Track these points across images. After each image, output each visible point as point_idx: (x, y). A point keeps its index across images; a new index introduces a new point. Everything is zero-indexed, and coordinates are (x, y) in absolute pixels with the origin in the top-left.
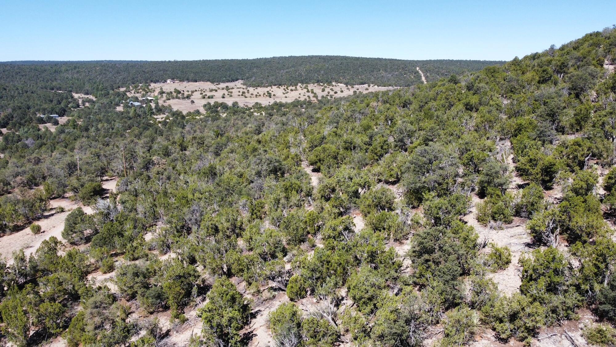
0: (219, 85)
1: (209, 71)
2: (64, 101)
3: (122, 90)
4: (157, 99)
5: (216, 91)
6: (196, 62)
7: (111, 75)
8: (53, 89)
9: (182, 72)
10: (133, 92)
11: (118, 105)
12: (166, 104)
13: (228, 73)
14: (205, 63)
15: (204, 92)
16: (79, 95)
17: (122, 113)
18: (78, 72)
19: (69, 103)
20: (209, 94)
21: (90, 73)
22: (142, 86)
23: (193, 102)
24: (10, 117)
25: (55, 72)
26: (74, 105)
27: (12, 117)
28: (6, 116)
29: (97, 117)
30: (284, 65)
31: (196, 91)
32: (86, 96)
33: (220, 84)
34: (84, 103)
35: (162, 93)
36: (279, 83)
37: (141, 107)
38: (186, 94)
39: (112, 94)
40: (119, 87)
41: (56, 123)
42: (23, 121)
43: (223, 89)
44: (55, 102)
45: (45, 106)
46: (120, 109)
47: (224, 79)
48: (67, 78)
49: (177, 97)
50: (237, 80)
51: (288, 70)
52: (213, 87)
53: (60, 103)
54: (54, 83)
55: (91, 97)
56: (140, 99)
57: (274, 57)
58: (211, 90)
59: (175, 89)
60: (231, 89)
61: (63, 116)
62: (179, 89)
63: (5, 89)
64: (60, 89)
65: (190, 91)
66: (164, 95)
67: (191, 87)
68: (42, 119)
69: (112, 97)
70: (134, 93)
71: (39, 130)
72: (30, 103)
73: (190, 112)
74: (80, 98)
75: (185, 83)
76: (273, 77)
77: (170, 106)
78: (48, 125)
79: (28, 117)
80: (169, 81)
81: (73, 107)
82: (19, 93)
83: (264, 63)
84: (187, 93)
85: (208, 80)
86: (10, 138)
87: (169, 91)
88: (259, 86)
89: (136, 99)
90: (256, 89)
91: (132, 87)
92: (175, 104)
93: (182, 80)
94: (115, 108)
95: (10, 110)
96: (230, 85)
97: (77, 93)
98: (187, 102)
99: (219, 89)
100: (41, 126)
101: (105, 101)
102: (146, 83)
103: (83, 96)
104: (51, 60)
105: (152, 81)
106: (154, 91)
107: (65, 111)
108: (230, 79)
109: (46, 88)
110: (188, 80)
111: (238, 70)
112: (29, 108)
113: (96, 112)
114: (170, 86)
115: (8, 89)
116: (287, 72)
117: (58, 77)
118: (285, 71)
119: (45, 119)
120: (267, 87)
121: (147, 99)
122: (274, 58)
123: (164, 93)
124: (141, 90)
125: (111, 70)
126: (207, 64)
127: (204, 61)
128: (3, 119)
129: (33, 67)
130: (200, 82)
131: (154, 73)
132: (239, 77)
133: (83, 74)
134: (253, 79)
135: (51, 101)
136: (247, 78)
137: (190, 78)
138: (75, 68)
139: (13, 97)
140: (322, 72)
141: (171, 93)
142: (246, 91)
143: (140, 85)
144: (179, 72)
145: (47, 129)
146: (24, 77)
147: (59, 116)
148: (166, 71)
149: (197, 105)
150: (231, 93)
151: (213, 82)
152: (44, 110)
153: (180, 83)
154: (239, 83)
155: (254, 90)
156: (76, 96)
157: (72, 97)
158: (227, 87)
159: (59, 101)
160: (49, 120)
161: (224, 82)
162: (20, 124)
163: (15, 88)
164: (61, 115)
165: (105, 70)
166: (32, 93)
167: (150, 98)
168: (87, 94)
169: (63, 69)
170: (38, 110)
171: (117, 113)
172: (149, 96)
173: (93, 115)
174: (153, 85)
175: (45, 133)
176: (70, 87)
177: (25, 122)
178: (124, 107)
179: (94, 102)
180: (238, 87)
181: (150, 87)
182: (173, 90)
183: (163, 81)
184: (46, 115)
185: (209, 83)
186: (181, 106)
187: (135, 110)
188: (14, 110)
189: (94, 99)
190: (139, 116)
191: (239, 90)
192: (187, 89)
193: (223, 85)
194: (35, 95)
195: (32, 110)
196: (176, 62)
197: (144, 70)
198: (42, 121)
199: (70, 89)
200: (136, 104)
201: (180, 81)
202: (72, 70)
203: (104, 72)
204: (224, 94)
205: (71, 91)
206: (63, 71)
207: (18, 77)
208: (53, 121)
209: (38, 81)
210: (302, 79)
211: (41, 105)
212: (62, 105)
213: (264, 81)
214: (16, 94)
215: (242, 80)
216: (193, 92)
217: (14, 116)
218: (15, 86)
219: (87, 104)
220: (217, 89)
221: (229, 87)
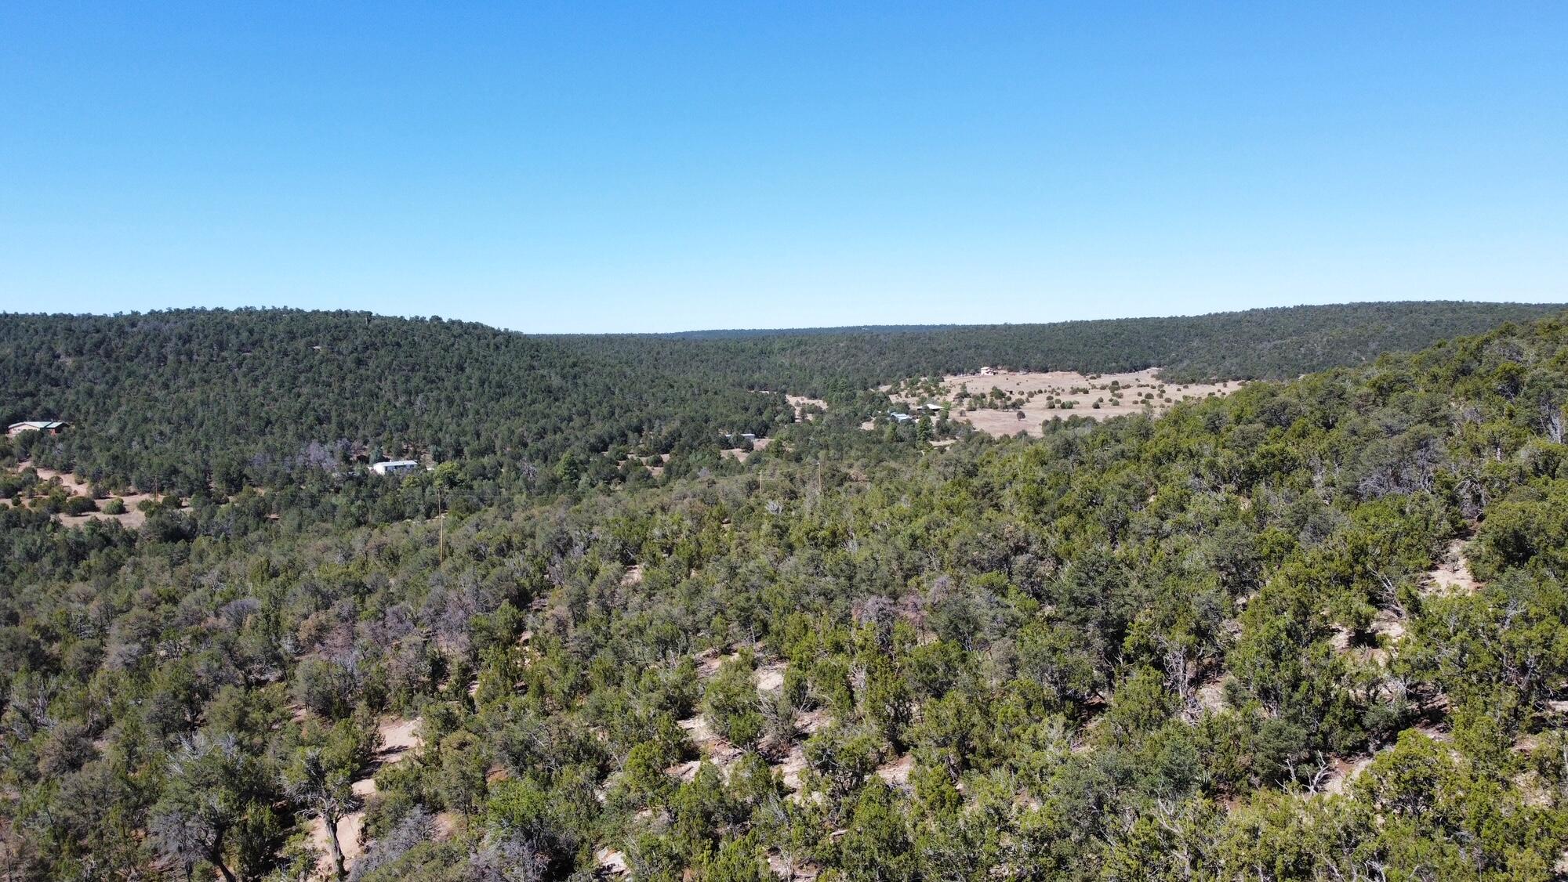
0: (1098, 380)
1: (1081, 347)
2: (769, 409)
3: (884, 389)
4: (948, 407)
5: (1086, 392)
6: (1053, 327)
7: (866, 358)
8: (752, 387)
9: (1017, 349)
10: (903, 394)
11: (866, 419)
12: (961, 420)
13: (1127, 350)
14: (1074, 330)
15: (1058, 394)
16: (799, 399)
17: (870, 433)
18: (802, 353)
19: (778, 413)
20: (1065, 398)
21: (826, 355)
22: (926, 382)
23: (1022, 415)
24: (676, 436)
25: (762, 352)
26: (786, 418)
27: (680, 436)
28: (671, 434)
29: (822, 440)
30: (1273, 330)
31: (1040, 392)
32: (811, 402)
33: (1099, 377)
34: (803, 413)
35: (963, 395)
36: (1248, 373)
37: (909, 422)
38: (1015, 398)
39: (862, 398)
40: (879, 384)
41: (749, 448)
42: (696, 443)
43: (1103, 388)
44: (752, 410)
45: (736, 418)
46: (867, 426)
47: (1114, 364)
48: (781, 366)
49: (993, 406)
50: (1146, 367)
51: (1279, 342)
52: (1081, 382)
53: (761, 414)
54: (757, 376)
55: (822, 404)
56: (913, 408)
57: (1252, 310)
58: (1074, 391)
59: (994, 388)
60: (1124, 388)
61: (763, 437)
62: (1003, 388)
63: (672, 387)
64: (765, 387)
65: (1026, 391)
66: (966, 401)
67: (1031, 382)
68: (727, 440)
69: (858, 405)
70: (906, 396)
71: (720, 458)
72: (711, 412)
73: (1007, 436)
74: (798, 404)
75: (1020, 376)
76: (1234, 361)
77: (969, 422)
78: (736, 451)
79: (704, 436)
80: (984, 370)
81: (782, 421)
82: (693, 394)
83: (1223, 326)
84: (1019, 397)
85: (1075, 369)
86: (675, 468)
87: (978, 392)
88: (1193, 381)
89: (905, 409)
90: (1186, 387)
91: (905, 383)
92: (983, 419)
93: (1013, 369)
94: (859, 425)
95: (677, 424)
96: (1122, 378)
97: (795, 395)
98: (1010, 416)
99: (1094, 387)
100: (724, 453)
101: (844, 410)
102: (935, 375)
103: (806, 401)
104: (758, 328)
105: (948, 371)
106: (949, 391)
107: (767, 427)
108: (1128, 366)
109: (740, 385)
110: (1028, 369)
111: (1152, 344)
112: (707, 421)
113: (821, 431)
114: (984, 381)
115: (676, 385)
116: (1275, 347)
117: (764, 364)
118: (1269, 345)
119: (731, 441)
120: (1213, 384)
121: (927, 409)
122: (1253, 312)
123: (967, 395)
124: (921, 391)
125: (868, 347)
126: (1078, 331)
127: (1074, 325)
128: (666, 438)
129: (721, 344)
130: (1054, 373)
131: (956, 352)
132: (1152, 361)
133: (813, 356)
134: (1186, 362)
135: (747, 409)
136: (1173, 362)
137: (1033, 363)
138: (800, 343)
139: (683, 400)
140: (1373, 346)
141: (984, 396)
142: (1155, 392)
143: (923, 379)
144: (1010, 351)
145: (733, 457)
146: (705, 364)
147: (757, 437)
148: (983, 348)
149: (1030, 422)
150: (1120, 396)
151: (1083, 373)
152: (733, 424)
153: (1010, 376)
154: (1147, 376)
155: (1179, 390)
156: (792, 400)
157: (784, 402)
158: (1115, 383)
159: (759, 409)
160: (739, 442)
161: (1110, 371)
162: (691, 447)
163: (687, 385)
164: (761, 434)
165: (856, 347)
166: (716, 393)
167: (931, 407)
168: (814, 397)
169: (777, 346)
170: (722, 425)
171: (860, 434)
172: (934, 403)
173: (815, 437)
174: (949, 379)
175: (728, 463)
176: (785, 383)
177: (700, 444)
178: (876, 423)
179: (822, 413)
180: (1142, 383)
181: (941, 385)
182: (988, 390)
183: (972, 371)
184: (734, 434)
185: (1075, 375)
186: (996, 424)
187: (894, 429)
188: (683, 423)
189: (825, 407)
190: (901, 440)
191: (1141, 390)
192: (1021, 388)
193: (1107, 379)
194: (719, 398)
195: (712, 425)
196: (1008, 328)
197: (934, 346)
198: (726, 444)
199: (784, 387)
200: (902, 417)
201: (1010, 370)
202: (793, 348)
203: (853, 351)
204: (1101, 400)
205: (785, 392)
206: (776, 351)
207: (694, 364)
208: (744, 444)
209: (729, 372)
210: (1314, 363)
211: (727, 416)
212: (765, 417)
213: (1210, 370)
214: (688, 396)
215: (1159, 366)
216: (1031, 395)
217: (683, 434)
218: (687, 382)
219: (810, 417)
220: (1089, 387)
221: (1121, 385)
